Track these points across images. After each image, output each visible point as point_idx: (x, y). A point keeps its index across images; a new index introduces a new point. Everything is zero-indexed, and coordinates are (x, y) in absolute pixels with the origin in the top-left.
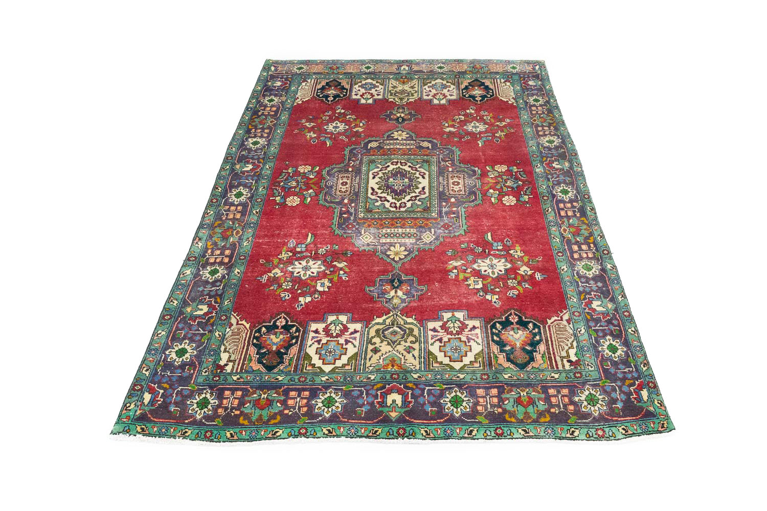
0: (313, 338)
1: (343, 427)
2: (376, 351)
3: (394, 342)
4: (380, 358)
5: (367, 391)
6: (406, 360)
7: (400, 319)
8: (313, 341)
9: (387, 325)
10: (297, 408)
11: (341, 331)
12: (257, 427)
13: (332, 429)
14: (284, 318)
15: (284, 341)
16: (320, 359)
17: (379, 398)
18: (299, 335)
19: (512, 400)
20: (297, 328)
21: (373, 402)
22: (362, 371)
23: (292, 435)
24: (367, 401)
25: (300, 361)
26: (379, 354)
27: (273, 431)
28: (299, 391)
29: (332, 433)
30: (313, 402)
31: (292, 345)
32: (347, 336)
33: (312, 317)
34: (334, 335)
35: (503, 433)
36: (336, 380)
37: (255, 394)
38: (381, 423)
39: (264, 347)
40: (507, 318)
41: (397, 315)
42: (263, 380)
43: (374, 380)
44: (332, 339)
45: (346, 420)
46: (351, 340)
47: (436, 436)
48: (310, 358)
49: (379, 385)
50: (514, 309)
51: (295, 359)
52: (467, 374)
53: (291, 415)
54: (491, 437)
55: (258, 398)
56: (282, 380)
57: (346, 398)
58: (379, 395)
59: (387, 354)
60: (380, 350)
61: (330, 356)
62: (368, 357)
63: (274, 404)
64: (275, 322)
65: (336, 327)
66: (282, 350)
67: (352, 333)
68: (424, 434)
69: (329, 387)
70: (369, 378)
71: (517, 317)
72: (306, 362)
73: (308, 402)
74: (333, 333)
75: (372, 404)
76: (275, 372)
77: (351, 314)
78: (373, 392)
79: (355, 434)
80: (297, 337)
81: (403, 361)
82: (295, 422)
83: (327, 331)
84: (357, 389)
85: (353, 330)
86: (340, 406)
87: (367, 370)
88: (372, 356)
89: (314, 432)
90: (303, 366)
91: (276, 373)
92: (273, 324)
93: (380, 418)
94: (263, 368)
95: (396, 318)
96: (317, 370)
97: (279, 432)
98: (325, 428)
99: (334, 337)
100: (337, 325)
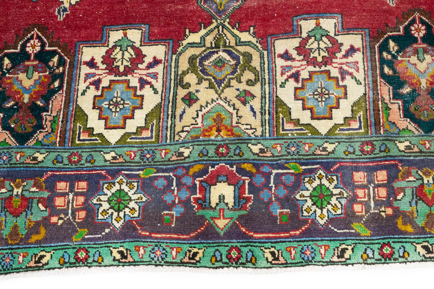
0: (87, 76)
1: (144, 247)
2: (190, 100)
3: (219, 82)
4: (198, 115)
5: (179, 178)
6: (241, 117)
7: (229, 35)
8: (87, 83)
9: (208, 48)
10: (70, 211)
11: (132, 60)
12: (12, 249)
13: (127, 250)
14: (38, 37)
15: (42, 84)
16: (100, 118)
17: (198, 191)
18: (64, 71)
19: (409, 192)
20: (61, 57)
21: (189, 199)
22: (168, 141)
23: (65, 263)
24: (179, 199)
25: (69, 123)
26: (196, 106)
27: (36, 255)
28: (72, 180)
29: (126, 257)
30: (95, 201)
31: (54, 92)
32: (142, 71)
33: (83, 33)
34: (122, 69)
35: (392, 254)
36: (128, 159)
37: (4, 187)
38: (203, 239)
39: (9, 97)
40: (407, 29)
41: (224, 27)
42: (14, 161)
43: (189, 157)
44: (118, 78)
45: (148, 234)
46: (149, 79)
47: (289, 262)
48: (85, 117)
49: (197, 168)
50: (419, 11)
51: (61, 120)
52: (339, 143)
53: (62, 225)
54: (373, 261)
55: (8, 195)
56: (43, 161)
57: (145, 193)
58: (198, 186)
59: (210, 107)
60: (197, 99)
61: (116, 112)
62: (178, 112)
63: (34, 205)
64: (24, 46)
65: (123, 54)
66: (39, 103)
67: (150, 66)
68: (270, 258)
69: (114, 174)
70: (181, 154)
71: (423, 28)
72: (78, 125)
73: (86, 200)
74: (119, 66)
75: (186, 203)
76: (31, 145)
77: (147, 27)
78: (187, 181)
79: (163, 259)
80: (61, 76)
81: (235, 120)
82: (69, 238)
83: (108, 60)
84: (163, 174)
85: (151, 60)
86: (137, 208)
87: (177, 138)
88: (184, 110)
89: (100, 256)
90: (74, 132)
91: (33, 148)
92: (21, 49)
93: (200, 229)
94: (11, 138)
95: (222, 31)
96: (96, 140)
97: (45, 256)
98: (116, 248)
99: (121, 75)
100: (125, 50)
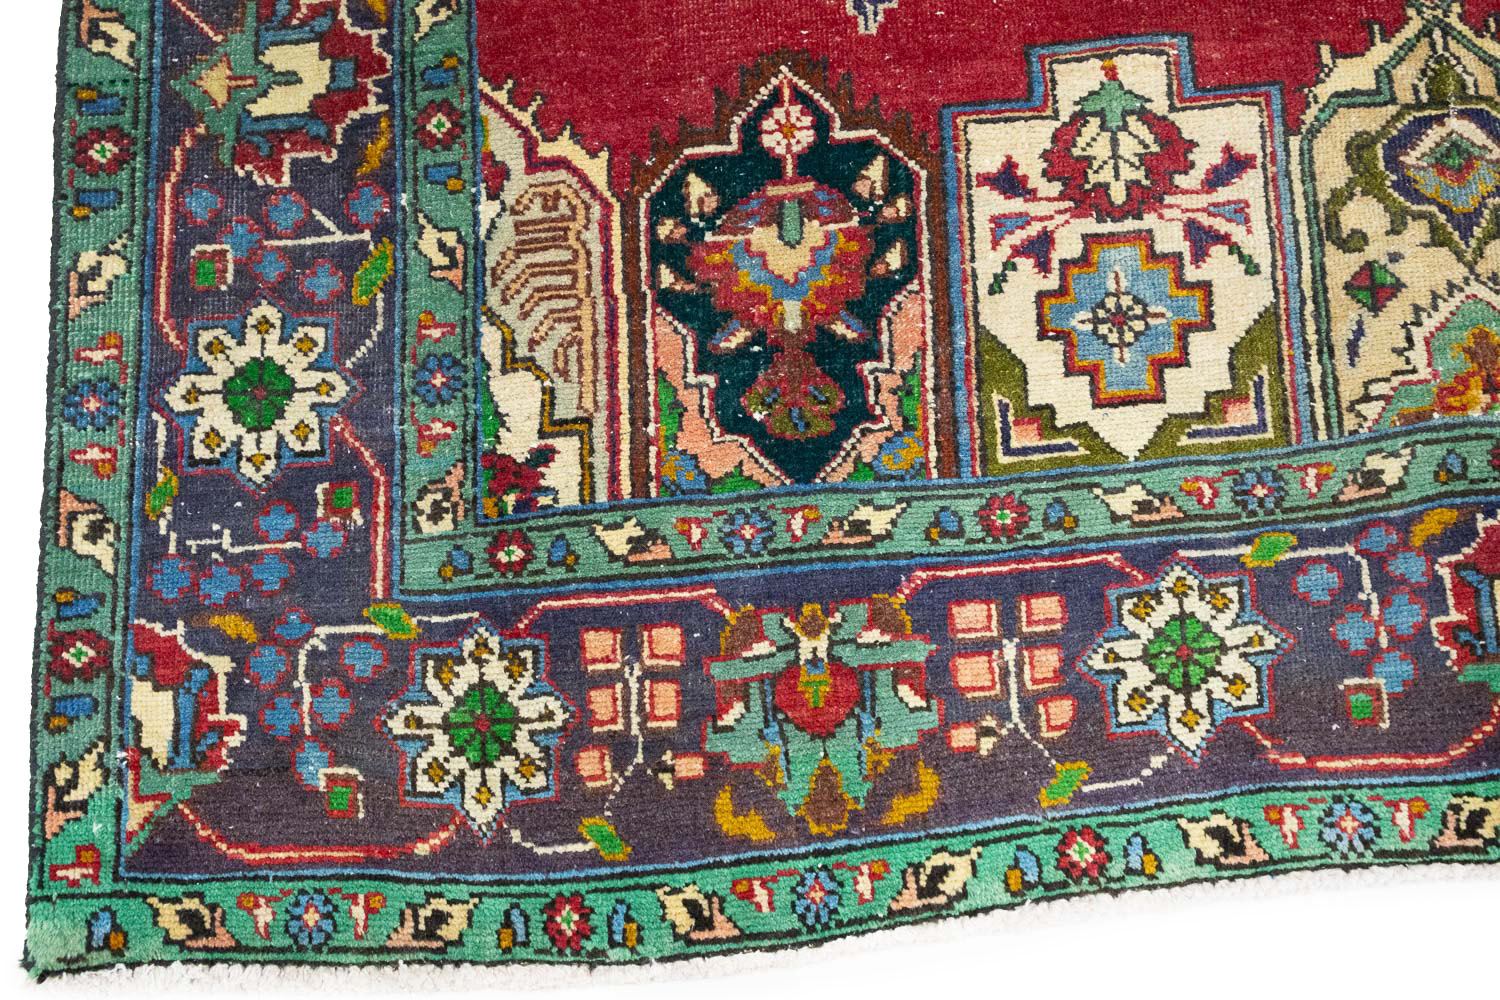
0: (1000, 225)
1: (1295, 808)
2: (1374, 289)
3: (1466, 223)
4: (1409, 339)
5: (1378, 561)
7: (1470, 60)
8: (1005, 251)
9: (1407, 107)
10: (1014, 705)
11: (1145, 160)
12: (827, 853)
13: (1238, 822)
14: (799, 96)
15: (840, 262)
16: (1070, 370)
17: (1451, 601)
18: (913, 210)
20: (892, 163)
21: (1423, 630)
22: (1322, 436)
23: (1029, 886)
24: (1391, 631)
25: (961, 395)
26: (1397, 310)
27: (917, 867)
28: (1008, 593)
29: (1239, 850)
30: (1098, 662)
31: (890, 286)
32: (1188, 197)
33: (960, 74)
34: (1118, 195)
36: (1192, 506)
37: (761, 637)
38: (1495, 762)
39: (728, 316)
41: (1447, 30)
42: (783, 541)
43: (1401, 486)
44: (1108, 227)
45: (1301, 760)
46: (1221, 225)
48: (1015, 371)
49: (1434, 523)
51: (929, 384)
53: (993, 754)
55: (781, 661)
56: (889, 535)
57: (1272, 622)
58: (1448, 584)
59: (1445, 309)
60: (1398, 286)
61: (1122, 344)
62: (1341, 334)
63: (883, 692)
64: (752, 131)
65: (1115, 143)
66: (839, 328)
67: (1217, 178)
69: (1155, 560)
70: (1373, 478)
72: (996, 397)
73: (1068, 663)
74: (1106, 186)
75: (1415, 644)
76: (837, 479)
77: (1182, 42)
78: (1410, 566)
79: (1367, 844)
80: (906, 230)
82: (1021, 797)
83: (1065, 164)
84: (1323, 552)
85: (1217, 158)
86: (1250, 674)
87: (1350, 422)
88: (1360, 323)
89: (1147, 852)
90: (984, 423)
91: (845, 491)
92: (741, 141)
93: (1478, 729)
94: (762, 459)
95: (1446, 48)
96: (1070, 447)
97: (952, 868)
98: (1199, 820)
99: (1119, 214)
100: (1119, 129)
